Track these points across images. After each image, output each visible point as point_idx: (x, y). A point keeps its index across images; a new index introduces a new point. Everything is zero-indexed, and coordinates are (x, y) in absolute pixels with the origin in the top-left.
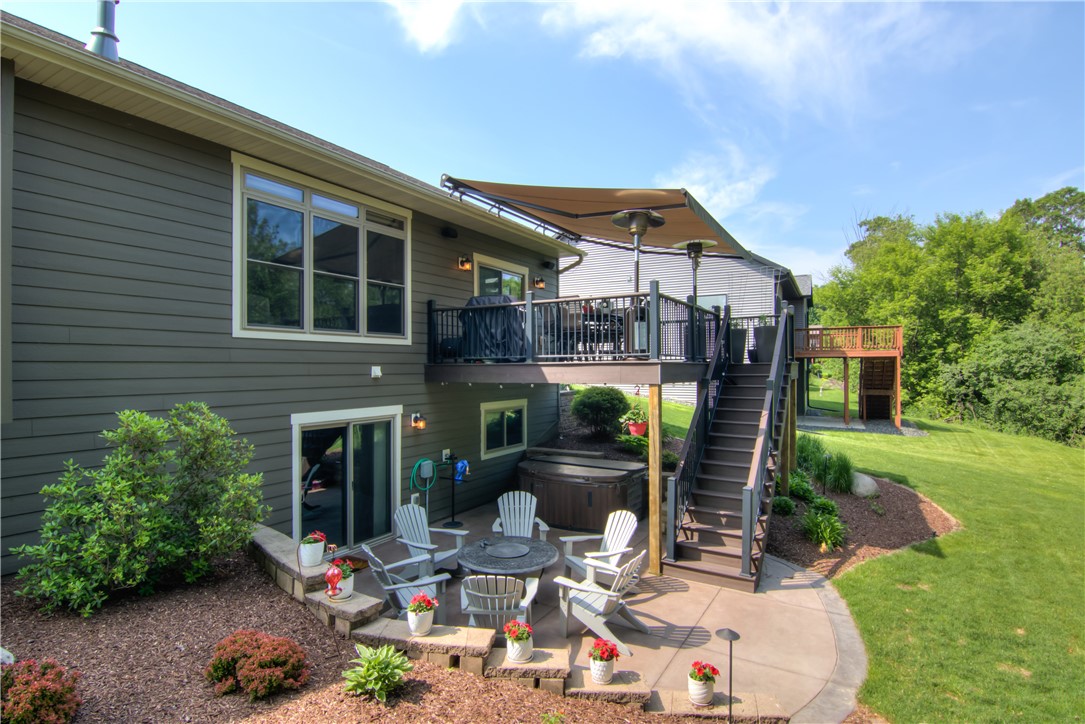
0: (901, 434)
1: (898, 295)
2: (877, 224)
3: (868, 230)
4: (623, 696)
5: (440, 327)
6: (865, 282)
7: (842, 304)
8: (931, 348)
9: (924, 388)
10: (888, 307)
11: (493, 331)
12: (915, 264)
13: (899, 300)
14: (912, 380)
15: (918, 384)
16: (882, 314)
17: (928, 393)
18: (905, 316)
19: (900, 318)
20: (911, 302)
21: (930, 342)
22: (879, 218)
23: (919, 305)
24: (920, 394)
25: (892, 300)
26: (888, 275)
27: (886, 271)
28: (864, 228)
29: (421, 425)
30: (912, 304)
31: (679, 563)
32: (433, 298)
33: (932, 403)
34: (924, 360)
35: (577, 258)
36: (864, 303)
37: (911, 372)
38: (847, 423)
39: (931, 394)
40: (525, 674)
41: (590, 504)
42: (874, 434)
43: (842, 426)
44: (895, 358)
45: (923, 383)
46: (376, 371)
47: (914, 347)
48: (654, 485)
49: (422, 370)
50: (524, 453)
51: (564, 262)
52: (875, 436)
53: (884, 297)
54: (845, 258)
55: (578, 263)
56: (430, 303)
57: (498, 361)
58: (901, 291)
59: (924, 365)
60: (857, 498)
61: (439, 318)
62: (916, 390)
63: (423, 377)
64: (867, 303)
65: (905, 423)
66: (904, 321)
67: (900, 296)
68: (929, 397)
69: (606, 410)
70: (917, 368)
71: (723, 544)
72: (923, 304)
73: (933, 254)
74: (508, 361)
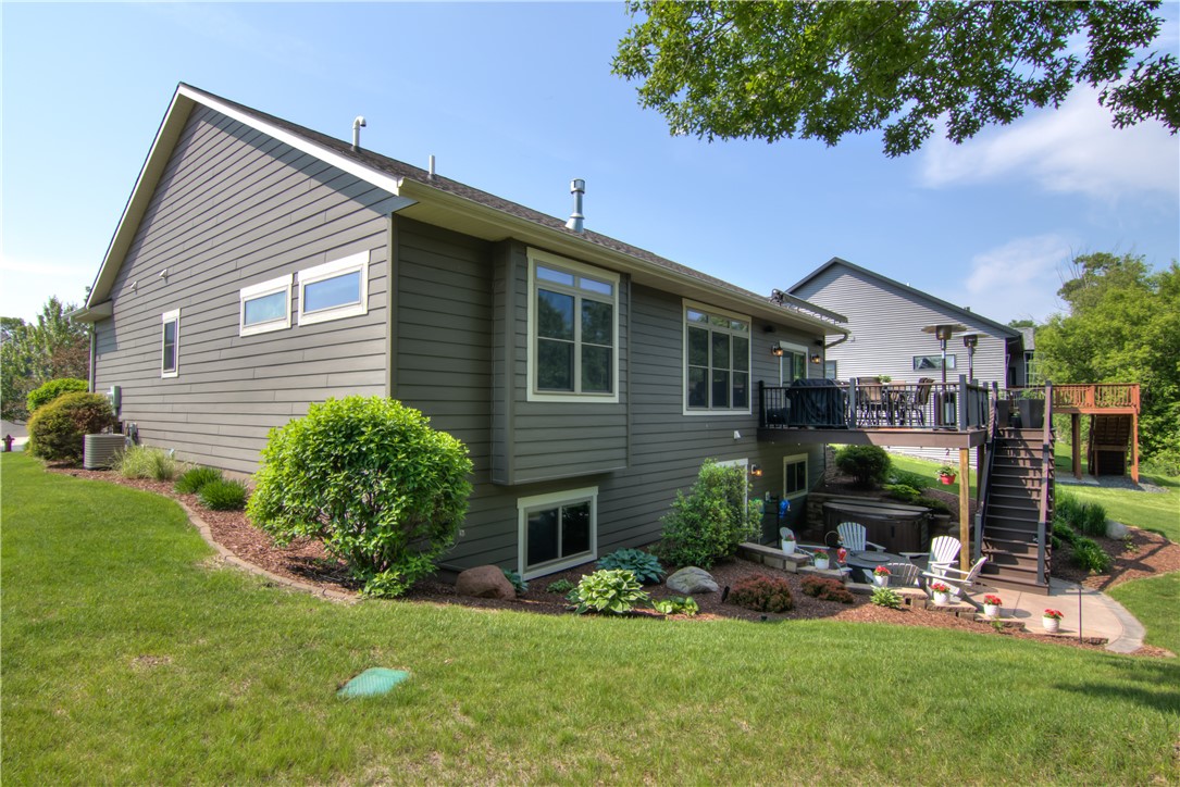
0: (1140, 489)
1: (1129, 345)
2: (1098, 261)
3: (1085, 267)
4: (1009, 623)
5: (769, 401)
6: (1090, 331)
7: (1063, 354)
8: (1167, 401)
9: (1159, 442)
10: (1116, 357)
11: (819, 405)
12: (1148, 314)
13: (1130, 351)
14: (1146, 434)
15: (1152, 439)
16: (1110, 364)
17: (1164, 448)
18: (1135, 366)
19: (1131, 369)
20: (1143, 353)
21: (1166, 394)
22: (1099, 255)
23: (1154, 356)
24: (1156, 449)
25: (1121, 349)
26: (1116, 324)
27: (1113, 319)
28: (1081, 265)
29: (759, 473)
30: (1146, 355)
31: (984, 575)
32: (761, 379)
33: (1169, 459)
34: (1159, 413)
35: (842, 336)
36: (1087, 351)
37: (1144, 426)
38: (1079, 478)
39: (1168, 449)
40: (950, 610)
41: (893, 536)
42: (1110, 489)
43: (1074, 481)
44: (1131, 415)
45: (1158, 437)
46: (737, 435)
47: (1149, 400)
48: (965, 520)
49: (755, 433)
50: (806, 497)
51: (829, 339)
52: (1112, 491)
53: (1111, 346)
54: (1059, 297)
55: (845, 339)
56: (761, 383)
57: (818, 427)
58: (1132, 340)
59: (1159, 419)
60: (1112, 540)
61: (768, 394)
62: (1150, 445)
63: (755, 438)
64: (1091, 353)
65: (1143, 479)
66: (1135, 374)
67: (1131, 347)
68: (1166, 452)
69: (872, 463)
70: (1152, 422)
71: (1017, 563)
72: (1158, 355)
73: (1169, 301)
74: (831, 427)
